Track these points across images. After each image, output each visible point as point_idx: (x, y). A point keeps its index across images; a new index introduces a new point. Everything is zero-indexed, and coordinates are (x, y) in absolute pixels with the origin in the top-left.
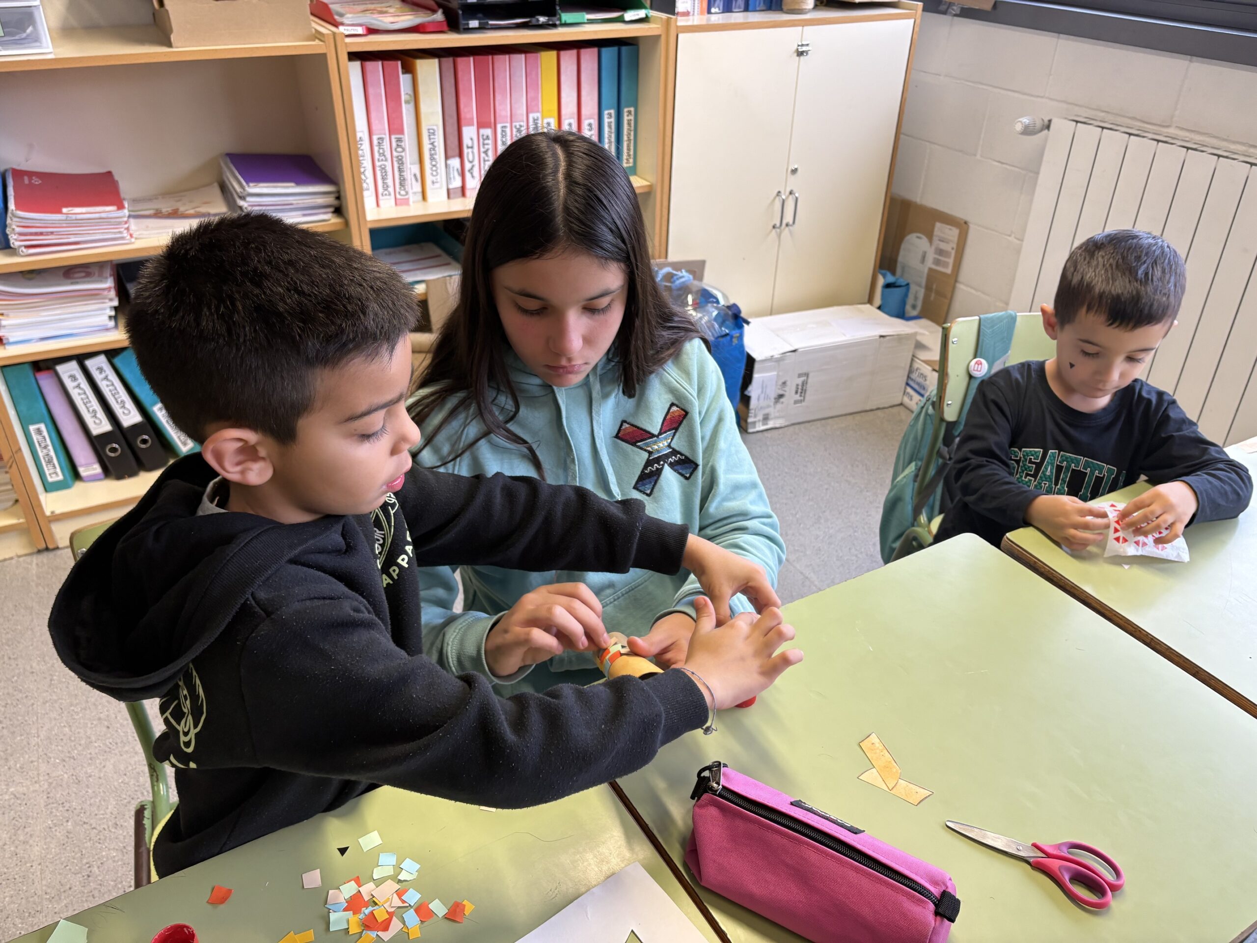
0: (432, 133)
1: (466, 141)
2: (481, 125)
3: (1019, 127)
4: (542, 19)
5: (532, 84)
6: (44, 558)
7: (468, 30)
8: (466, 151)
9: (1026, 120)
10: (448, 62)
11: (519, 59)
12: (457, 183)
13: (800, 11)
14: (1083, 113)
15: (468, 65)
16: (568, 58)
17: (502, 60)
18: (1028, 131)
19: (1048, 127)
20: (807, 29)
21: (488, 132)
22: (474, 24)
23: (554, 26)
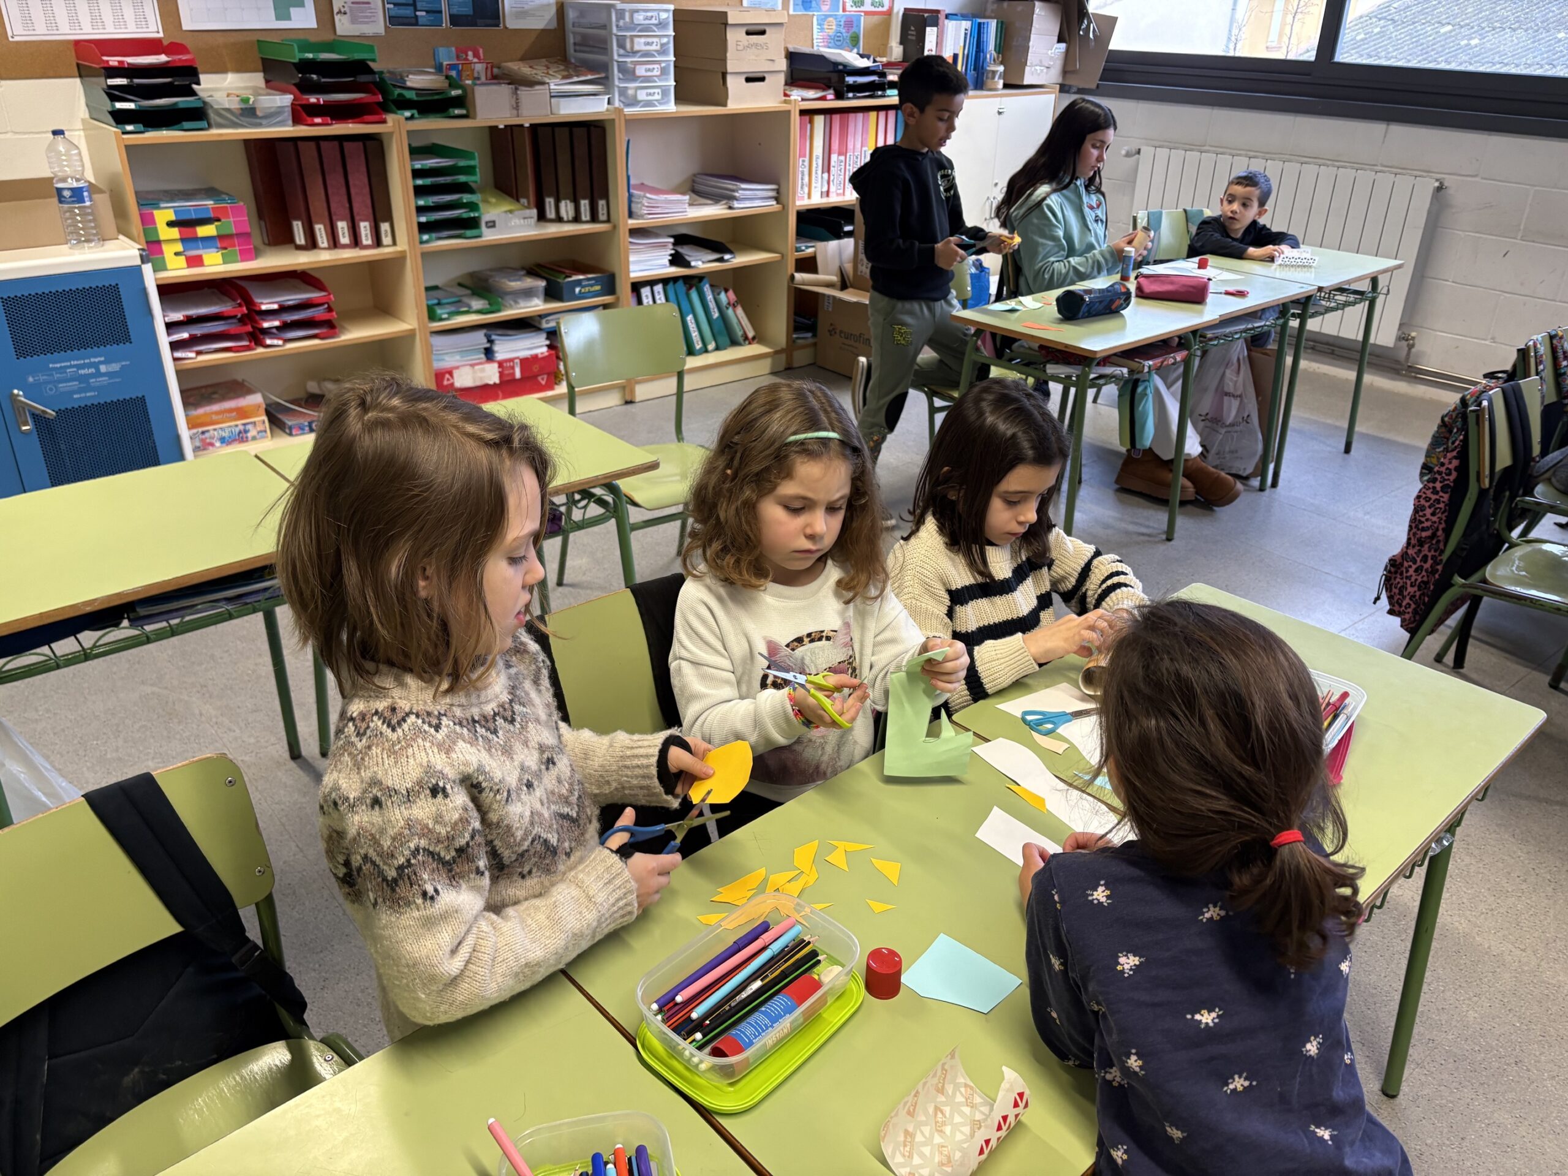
0: (817, 158)
1: (832, 163)
2: (840, 154)
3: (1123, 152)
4: (880, 93)
5: (865, 130)
6: (629, 407)
7: (849, 98)
8: (832, 169)
9: (1126, 148)
10: (828, 116)
11: (860, 116)
12: (825, 189)
13: (996, 89)
14: (1157, 144)
15: (836, 118)
16: (882, 114)
17: (852, 116)
18: (1128, 155)
19: (1139, 152)
20: (1004, 99)
21: (842, 158)
22: (851, 95)
23: (884, 96)
